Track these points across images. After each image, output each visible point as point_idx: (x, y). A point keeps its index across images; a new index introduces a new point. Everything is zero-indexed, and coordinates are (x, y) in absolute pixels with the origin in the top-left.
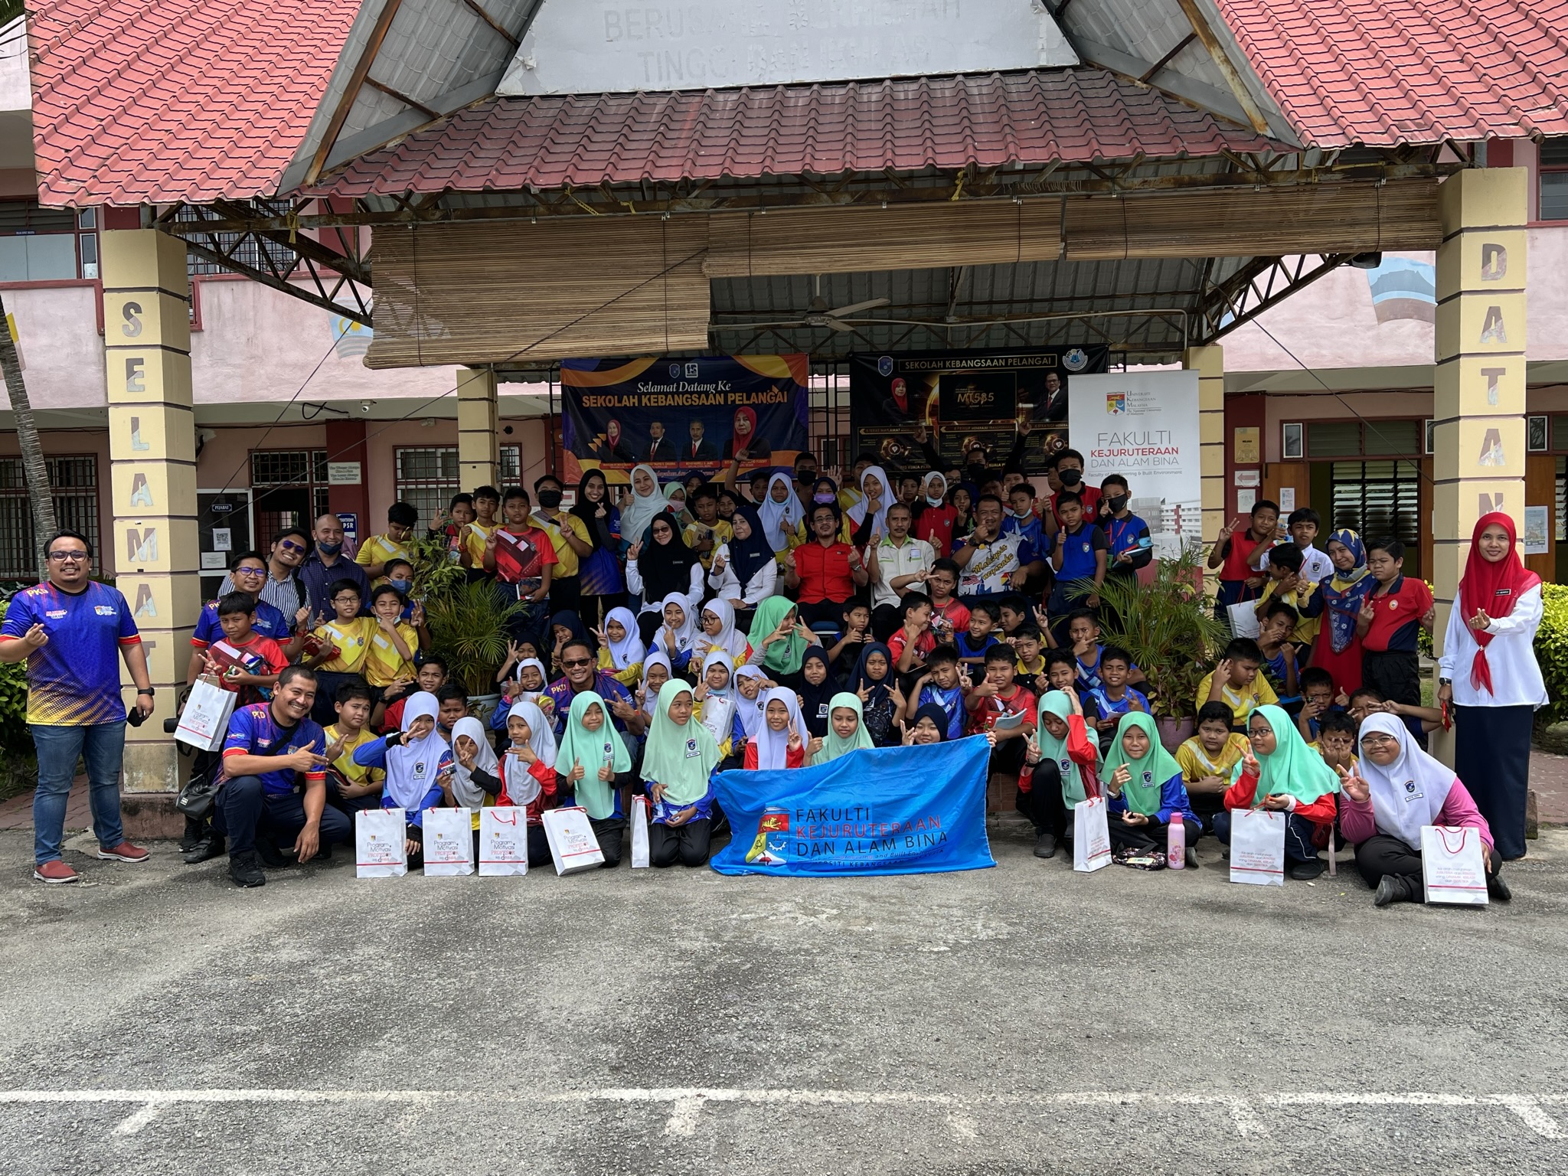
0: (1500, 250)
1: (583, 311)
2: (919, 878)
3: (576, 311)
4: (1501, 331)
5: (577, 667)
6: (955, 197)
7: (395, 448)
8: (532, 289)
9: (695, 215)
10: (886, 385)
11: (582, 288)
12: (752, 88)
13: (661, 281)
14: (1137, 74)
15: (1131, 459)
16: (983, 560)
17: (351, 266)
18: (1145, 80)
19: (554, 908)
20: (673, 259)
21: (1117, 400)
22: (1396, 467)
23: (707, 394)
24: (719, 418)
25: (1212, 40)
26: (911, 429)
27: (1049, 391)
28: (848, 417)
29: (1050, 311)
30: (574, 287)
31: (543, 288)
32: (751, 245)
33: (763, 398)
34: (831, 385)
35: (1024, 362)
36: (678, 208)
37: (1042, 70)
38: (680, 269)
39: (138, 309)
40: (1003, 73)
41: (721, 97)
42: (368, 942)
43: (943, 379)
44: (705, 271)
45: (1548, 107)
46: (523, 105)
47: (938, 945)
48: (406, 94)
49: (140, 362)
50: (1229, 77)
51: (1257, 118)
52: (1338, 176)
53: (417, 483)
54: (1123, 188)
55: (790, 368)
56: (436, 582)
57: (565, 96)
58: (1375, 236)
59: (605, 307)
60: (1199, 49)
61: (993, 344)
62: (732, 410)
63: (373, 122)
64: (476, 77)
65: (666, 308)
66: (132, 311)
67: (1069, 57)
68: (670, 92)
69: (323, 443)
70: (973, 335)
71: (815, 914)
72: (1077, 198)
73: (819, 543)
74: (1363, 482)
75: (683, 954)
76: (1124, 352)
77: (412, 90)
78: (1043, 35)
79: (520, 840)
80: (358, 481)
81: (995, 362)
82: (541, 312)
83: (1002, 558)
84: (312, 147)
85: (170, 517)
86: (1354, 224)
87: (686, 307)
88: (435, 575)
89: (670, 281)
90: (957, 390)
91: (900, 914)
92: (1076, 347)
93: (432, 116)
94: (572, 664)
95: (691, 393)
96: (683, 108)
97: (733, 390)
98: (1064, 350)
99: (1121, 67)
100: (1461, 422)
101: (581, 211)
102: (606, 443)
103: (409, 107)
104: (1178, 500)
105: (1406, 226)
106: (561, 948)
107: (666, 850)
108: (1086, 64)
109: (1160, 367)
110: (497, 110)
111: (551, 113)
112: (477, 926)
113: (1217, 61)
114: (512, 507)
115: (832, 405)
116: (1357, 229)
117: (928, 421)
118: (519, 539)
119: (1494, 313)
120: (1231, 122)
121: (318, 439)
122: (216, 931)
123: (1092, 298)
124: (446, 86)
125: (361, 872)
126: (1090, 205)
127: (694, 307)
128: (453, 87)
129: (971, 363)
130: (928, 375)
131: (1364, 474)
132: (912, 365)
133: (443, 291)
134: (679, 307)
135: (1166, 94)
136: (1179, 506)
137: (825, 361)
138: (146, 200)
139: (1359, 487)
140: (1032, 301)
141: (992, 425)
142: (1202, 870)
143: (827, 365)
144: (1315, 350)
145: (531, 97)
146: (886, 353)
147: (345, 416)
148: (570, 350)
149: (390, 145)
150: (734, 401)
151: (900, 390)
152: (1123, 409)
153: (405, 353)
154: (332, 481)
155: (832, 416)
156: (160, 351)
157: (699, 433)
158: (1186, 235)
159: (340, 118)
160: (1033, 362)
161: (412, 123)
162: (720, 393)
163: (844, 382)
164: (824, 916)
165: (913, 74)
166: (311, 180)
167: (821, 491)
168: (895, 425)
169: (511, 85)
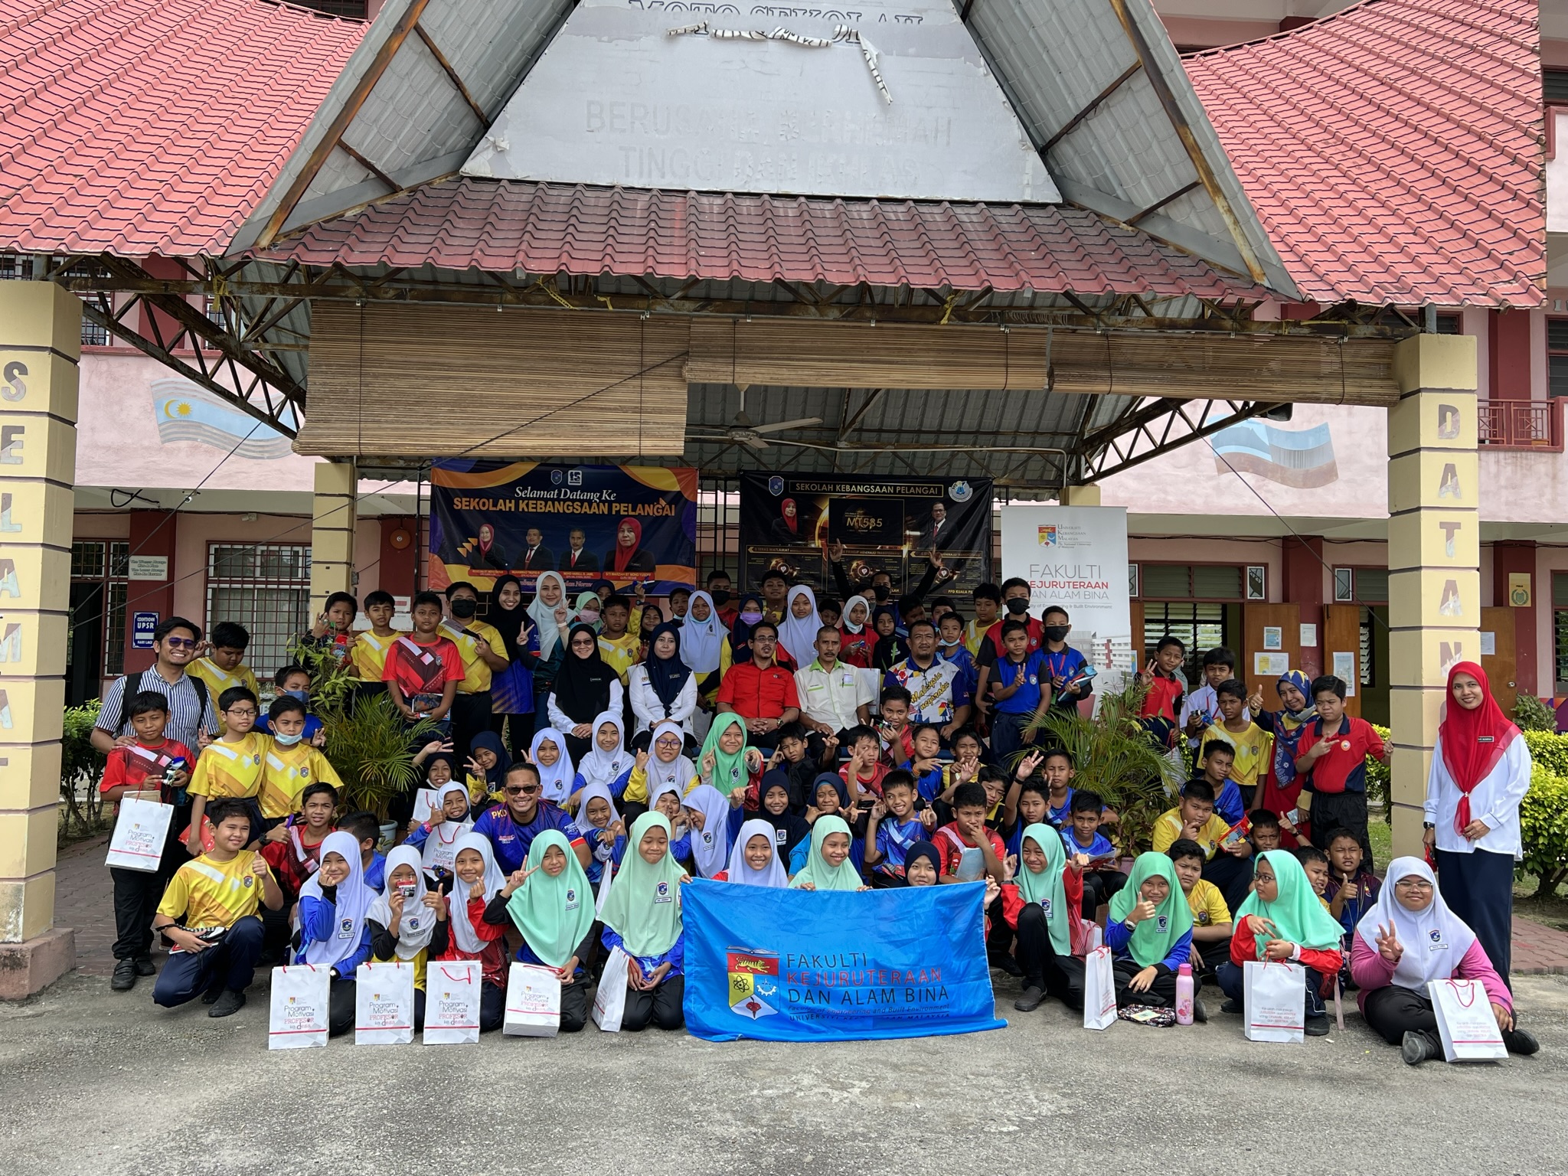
0: (1454, 411)
1: (548, 407)
2: (931, 1040)
3: (541, 407)
4: (1456, 487)
5: (522, 794)
6: (944, 321)
7: (209, 543)
8: (493, 380)
9: (678, 317)
10: (776, 505)
11: (549, 383)
12: (735, 194)
13: (637, 382)
14: (1121, 216)
15: (1063, 592)
16: (919, 689)
17: (233, 344)
18: (1130, 223)
19: (537, 1085)
20: (649, 360)
21: (1048, 532)
22: (1195, 609)
23: (590, 502)
24: (602, 527)
25: (1217, 190)
26: (801, 549)
27: (935, 520)
28: (736, 533)
29: (936, 443)
30: (540, 382)
31: (505, 380)
32: (735, 352)
33: (650, 510)
34: (721, 502)
35: (912, 490)
36: (659, 309)
37: (1026, 205)
38: (658, 371)
39: (23, 370)
40: (989, 204)
41: (704, 200)
42: (328, 1136)
43: (834, 505)
44: (687, 375)
45: (1509, 282)
46: (492, 187)
47: (1005, 1125)
48: (373, 162)
49: (20, 430)
50: (1231, 227)
51: (1256, 268)
52: (1306, 331)
53: (231, 582)
54: (1107, 325)
55: (679, 481)
56: (327, 695)
57: (536, 183)
58: (1340, 389)
59: (576, 404)
60: (1200, 198)
61: (878, 471)
62: (616, 520)
63: (335, 188)
64: (442, 153)
65: (641, 411)
66: (16, 372)
67: (1052, 196)
68: (649, 190)
69: (127, 535)
70: (861, 461)
71: (844, 1088)
72: (1063, 331)
73: (754, 664)
74: (1165, 622)
75: (724, 1143)
76: (1007, 487)
77: (379, 159)
78: (1029, 169)
79: (474, 1002)
80: (164, 577)
81: (884, 489)
82: (501, 405)
83: (938, 687)
84: (271, 206)
85: (40, 611)
86: (1319, 377)
87: (660, 411)
88: (328, 686)
89: (645, 383)
90: (847, 514)
91: (937, 1085)
92: (962, 479)
93: (394, 189)
94: (516, 790)
95: (573, 501)
96: (667, 207)
97: (618, 500)
98: (949, 481)
99: (1104, 210)
100: (1423, 571)
101: (553, 302)
102: (477, 548)
103: (372, 175)
104: (1109, 634)
105: (1366, 382)
106: (574, 1138)
107: (641, 1011)
108: (1067, 204)
109: (1033, 503)
110: (463, 189)
111: (524, 198)
112: (454, 1111)
113: (1221, 210)
114: (423, 613)
115: (720, 522)
116: (1324, 381)
117: (818, 543)
118: (424, 650)
119: (1450, 469)
120: (1225, 269)
121: (120, 529)
122: (120, 1125)
123: (977, 433)
124: (413, 159)
125: (274, 1042)
126: (1071, 339)
127: (669, 411)
128: (418, 162)
129: (861, 489)
130: (818, 497)
131: (1167, 614)
132: (802, 487)
133: (391, 375)
134: (654, 411)
135: (1153, 239)
136: (1109, 641)
137: (715, 478)
138: (63, 248)
139: (1162, 627)
140: (920, 432)
141: (880, 550)
142: (1210, 1025)
143: (717, 481)
144: (1163, 496)
145: (499, 180)
146: (777, 473)
147: (155, 506)
148: (533, 448)
149: (349, 214)
150: (618, 512)
151: (790, 510)
152: (1054, 541)
153: (342, 440)
154: (132, 576)
155: (720, 533)
156: (46, 419)
157: (580, 542)
158: (1168, 375)
159: (305, 179)
160: (920, 491)
161: (373, 193)
162: (604, 502)
163: (734, 499)
164: (857, 1091)
165: (900, 196)
166: (265, 242)
167: (749, 610)
168: (784, 545)
169: (478, 165)
